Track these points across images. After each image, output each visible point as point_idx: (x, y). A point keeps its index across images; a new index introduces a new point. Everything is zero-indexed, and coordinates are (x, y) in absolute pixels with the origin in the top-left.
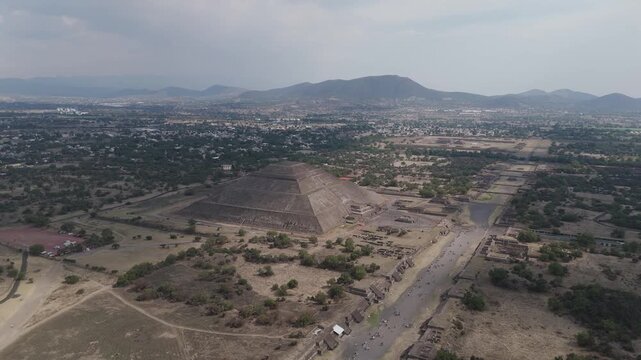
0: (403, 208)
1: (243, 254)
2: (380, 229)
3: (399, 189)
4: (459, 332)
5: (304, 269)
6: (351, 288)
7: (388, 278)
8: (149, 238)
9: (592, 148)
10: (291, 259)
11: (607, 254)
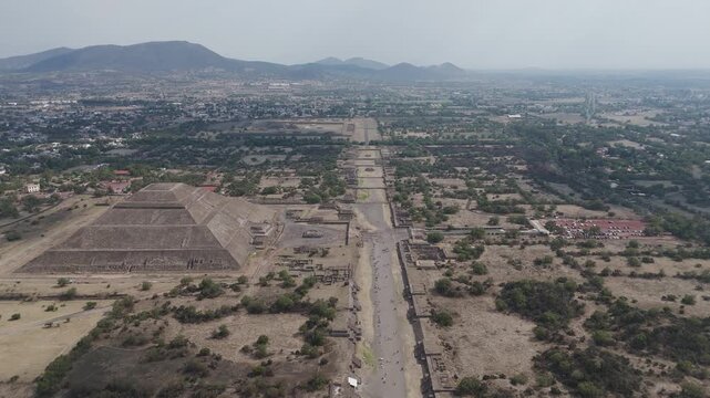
0: (298, 220)
1: (173, 314)
2: (298, 251)
3: (280, 196)
4: (451, 351)
5: (256, 318)
6: (331, 331)
7: (352, 310)
8: (16, 317)
9: (411, 125)
10: (235, 309)
11: (499, 244)
